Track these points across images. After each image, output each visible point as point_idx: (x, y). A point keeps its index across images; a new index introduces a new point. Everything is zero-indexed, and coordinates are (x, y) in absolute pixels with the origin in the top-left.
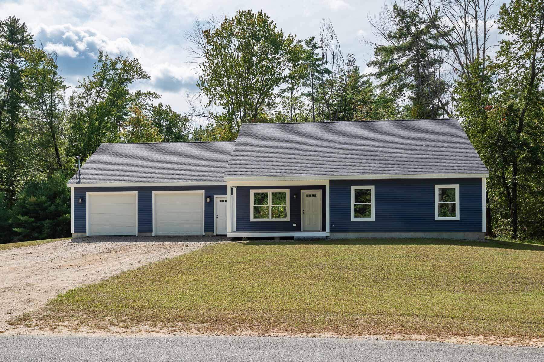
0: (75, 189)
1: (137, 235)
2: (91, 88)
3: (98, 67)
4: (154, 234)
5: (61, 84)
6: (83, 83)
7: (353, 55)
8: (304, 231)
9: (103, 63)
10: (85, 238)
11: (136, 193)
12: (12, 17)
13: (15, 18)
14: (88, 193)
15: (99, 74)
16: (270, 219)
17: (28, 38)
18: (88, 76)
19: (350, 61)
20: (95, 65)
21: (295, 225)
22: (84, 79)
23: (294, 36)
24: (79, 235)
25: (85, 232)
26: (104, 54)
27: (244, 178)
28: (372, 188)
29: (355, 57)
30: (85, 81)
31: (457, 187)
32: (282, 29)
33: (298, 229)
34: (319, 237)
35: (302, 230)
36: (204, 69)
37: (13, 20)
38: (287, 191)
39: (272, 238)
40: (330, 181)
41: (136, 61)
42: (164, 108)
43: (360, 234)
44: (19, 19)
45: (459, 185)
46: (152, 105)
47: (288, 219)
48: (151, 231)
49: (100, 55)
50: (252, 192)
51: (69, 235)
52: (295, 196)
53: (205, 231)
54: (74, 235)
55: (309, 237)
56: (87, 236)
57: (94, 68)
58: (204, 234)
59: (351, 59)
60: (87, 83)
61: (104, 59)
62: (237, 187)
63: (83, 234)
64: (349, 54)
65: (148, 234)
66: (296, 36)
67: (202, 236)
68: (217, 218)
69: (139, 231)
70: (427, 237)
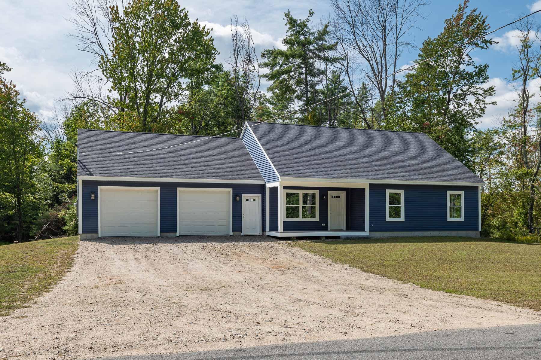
0: (84, 182)
1: (159, 235)
4: (178, 234)
8: (332, 230)
10: (97, 238)
11: (159, 189)
14: (100, 187)
16: (301, 219)
21: (323, 225)
23: (210, 29)
24: (89, 235)
25: (97, 232)
28: (402, 192)
32: (197, 19)
33: (326, 229)
35: (329, 230)
38: (317, 192)
40: (370, 184)
43: (403, 232)
45: (463, 192)
47: (317, 219)
48: (176, 231)
50: (285, 191)
52: (324, 197)
53: (233, 231)
54: (83, 235)
55: (356, 236)
56: (99, 236)
63: (95, 235)
65: (172, 234)
66: (212, 29)
68: (244, 217)
69: (162, 231)
70: (442, 235)
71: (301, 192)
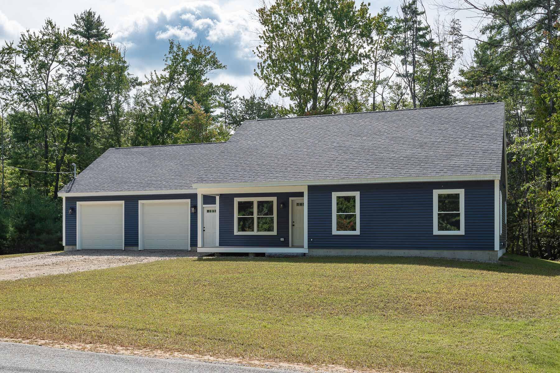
0: (67, 198)
1: (123, 249)
2: (159, 84)
3: (169, 59)
4: (140, 248)
5: (137, 81)
6: (150, 79)
7: (458, 20)
8: (293, 246)
9: (175, 54)
10: (76, 251)
11: (123, 202)
12: (88, 11)
13: (91, 11)
14: (78, 203)
15: (170, 67)
16: (255, 233)
17: (103, 32)
18: (155, 71)
19: (453, 28)
20: (165, 57)
21: (282, 239)
22: (152, 73)
24: (70, 248)
25: (75, 245)
26: (176, 43)
27: (213, 184)
29: (460, 23)
30: (153, 77)
31: (461, 192)
33: (286, 244)
34: (293, 253)
36: (260, 55)
37: (90, 13)
38: (274, 199)
39: (246, 254)
40: (308, 186)
41: (207, 50)
42: (256, 101)
44: (95, 12)
45: (463, 190)
46: (244, 98)
47: (275, 232)
48: (137, 245)
49: (171, 45)
50: (237, 200)
51: (61, 248)
52: (282, 206)
53: (191, 246)
54: (66, 248)
56: (77, 249)
57: (165, 60)
58: (189, 249)
59: (456, 26)
60: (155, 78)
61: (175, 49)
62: (221, 194)
63: (74, 247)
64: (453, 20)
65: (135, 248)
67: (187, 251)
68: (204, 230)
69: (126, 245)
70: (423, 256)
71: (255, 200)
